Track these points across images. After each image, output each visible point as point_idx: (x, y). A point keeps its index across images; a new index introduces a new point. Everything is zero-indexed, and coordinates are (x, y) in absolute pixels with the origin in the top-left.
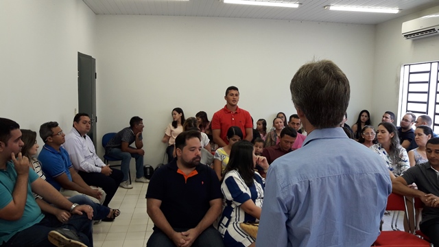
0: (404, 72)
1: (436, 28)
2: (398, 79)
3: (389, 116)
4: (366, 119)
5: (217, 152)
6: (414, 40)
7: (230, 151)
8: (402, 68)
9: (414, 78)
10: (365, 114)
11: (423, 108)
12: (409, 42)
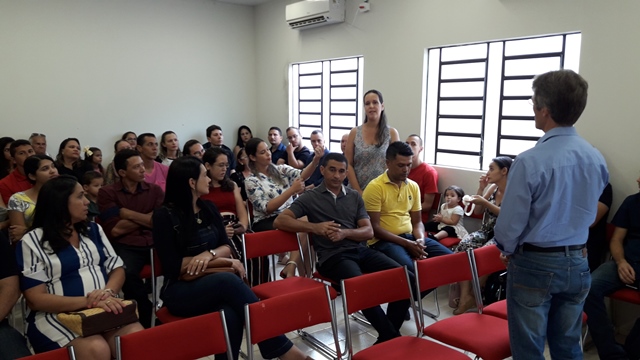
0: (293, 73)
1: (325, 16)
2: (286, 84)
3: (277, 132)
4: (248, 136)
5: (12, 198)
6: (301, 31)
7: (36, 197)
8: (290, 69)
9: (305, 81)
10: (244, 131)
11: (316, 120)
12: (295, 33)
